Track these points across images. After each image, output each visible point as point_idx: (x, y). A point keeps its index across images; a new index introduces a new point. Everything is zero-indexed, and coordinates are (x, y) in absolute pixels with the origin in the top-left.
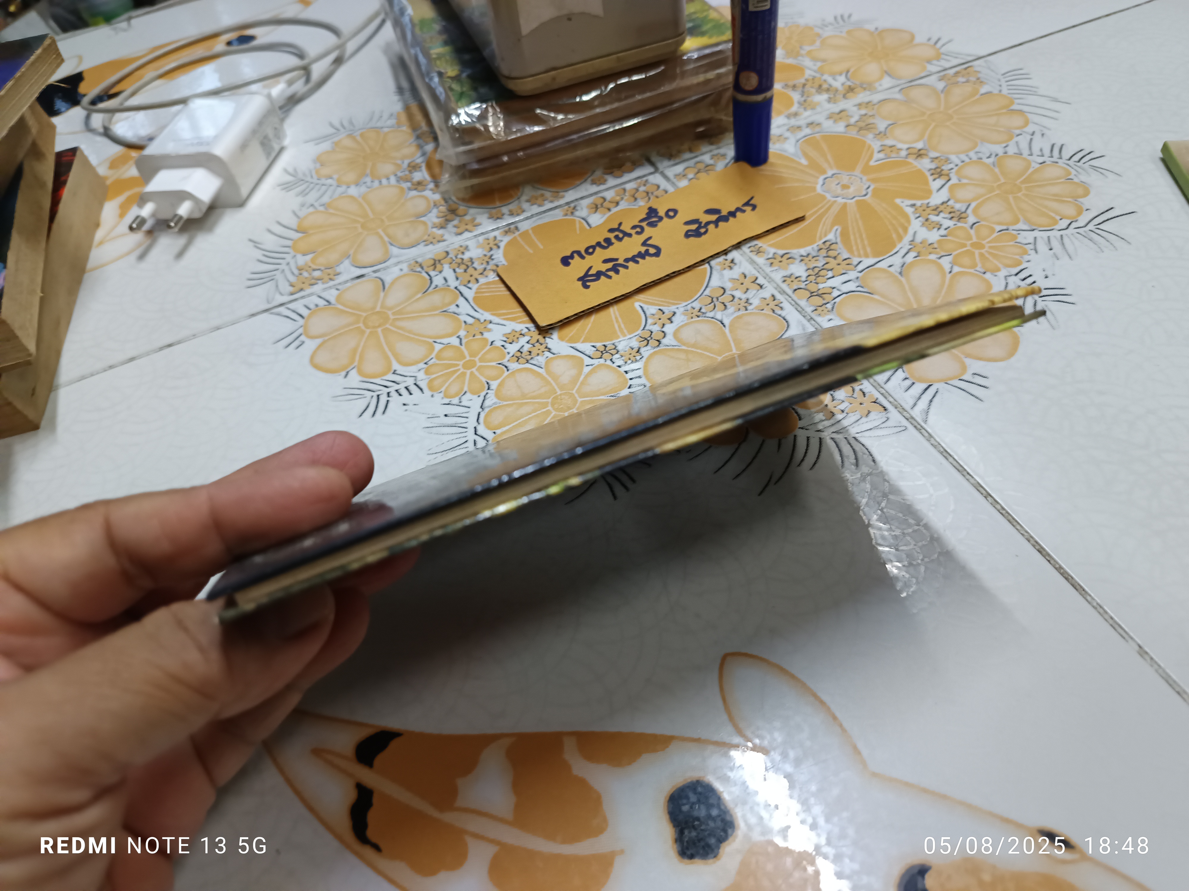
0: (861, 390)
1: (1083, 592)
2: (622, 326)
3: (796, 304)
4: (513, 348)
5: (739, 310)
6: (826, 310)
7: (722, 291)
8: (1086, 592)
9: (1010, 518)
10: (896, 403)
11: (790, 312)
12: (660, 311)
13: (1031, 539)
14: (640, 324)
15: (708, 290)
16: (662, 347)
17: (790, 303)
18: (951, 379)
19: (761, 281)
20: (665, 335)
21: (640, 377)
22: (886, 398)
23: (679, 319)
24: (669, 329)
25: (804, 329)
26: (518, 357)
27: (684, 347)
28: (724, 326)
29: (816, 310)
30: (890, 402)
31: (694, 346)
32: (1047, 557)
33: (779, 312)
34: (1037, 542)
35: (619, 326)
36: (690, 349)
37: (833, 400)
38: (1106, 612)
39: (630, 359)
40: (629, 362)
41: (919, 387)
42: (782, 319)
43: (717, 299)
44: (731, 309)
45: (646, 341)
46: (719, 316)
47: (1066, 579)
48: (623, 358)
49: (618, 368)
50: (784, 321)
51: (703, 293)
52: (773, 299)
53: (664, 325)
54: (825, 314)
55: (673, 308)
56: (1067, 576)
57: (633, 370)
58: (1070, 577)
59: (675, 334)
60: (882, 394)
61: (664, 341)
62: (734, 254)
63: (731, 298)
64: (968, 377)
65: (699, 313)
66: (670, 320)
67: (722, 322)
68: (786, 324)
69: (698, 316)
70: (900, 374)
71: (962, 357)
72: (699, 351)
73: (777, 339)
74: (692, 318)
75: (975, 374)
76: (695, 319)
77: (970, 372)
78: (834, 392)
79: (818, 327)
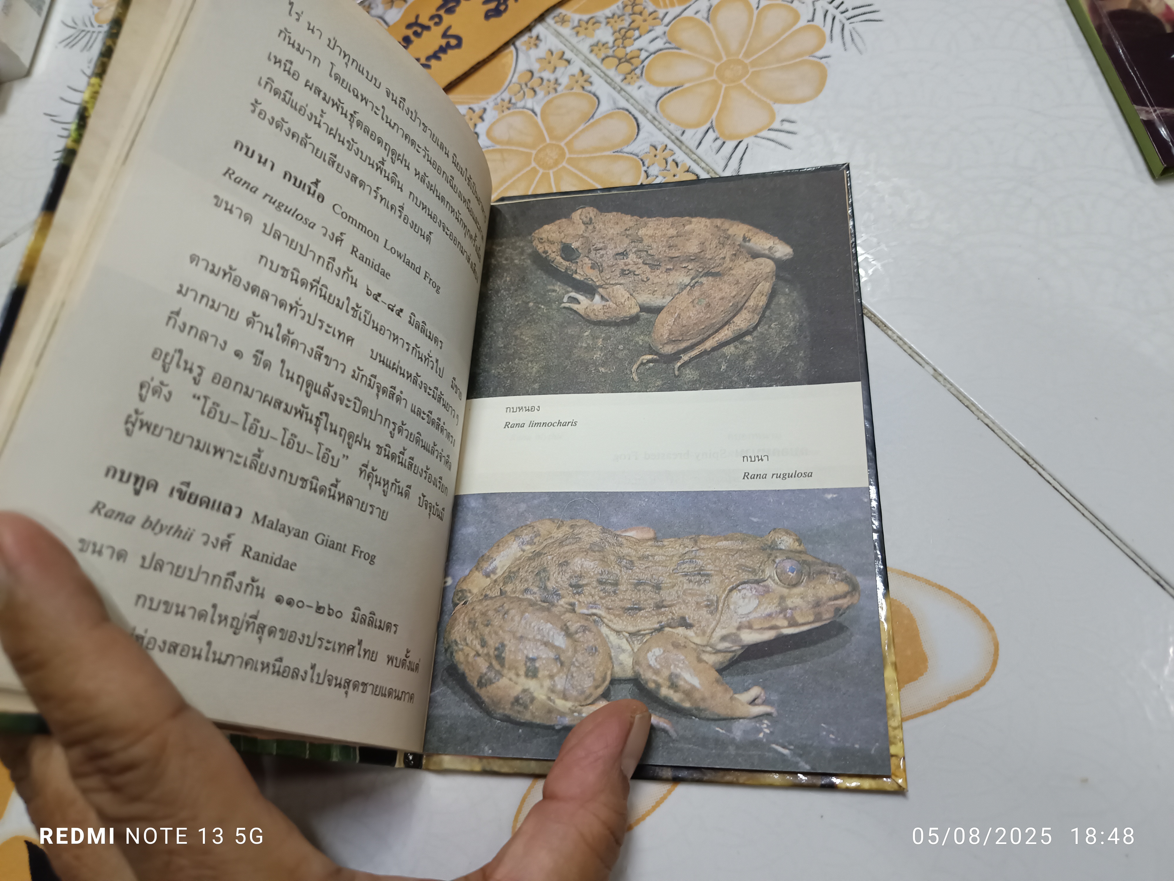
0: (674, 160)
3: (606, 75)
5: (549, 93)
6: (635, 77)
7: (529, 74)
8: (888, 328)
10: (708, 168)
11: (600, 87)
12: (471, 111)
15: (516, 76)
17: (600, 76)
18: (760, 130)
19: (568, 55)
22: (698, 164)
23: (490, 116)
24: (481, 128)
25: (615, 103)
27: (498, 147)
28: (536, 114)
29: (625, 78)
30: (703, 168)
31: (509, 142)
33: (588, 87)
36: (504, 147)
37: (648, 177)
38: (905, 343)
41: (730, 145)
42: (592, 96)
43: (526, 85)
44: (541, 94)
46: (530, 103)
50: (595, 98)
51: (511, 81)
52: (581, 74)
53: (475, 125)
54: (635, 81)
55: (483, 104)
59: (488, 134)
60: (695, 161)
62: (539, 29)
63: (540, 81)
64: (776, 125)
65: (510, 105)
66: (481, 118)
67: (533, 111)
68: (597, 101)
69: (508, 109)
70: (711, 135)
71: (771, 103)
72: (514, 148)
73: (589, 120)
74: (503, 111)
75: (783, 121)
76: (507, 112)
77: (778, 119)
78: (648, 168)
79: (629, 98)
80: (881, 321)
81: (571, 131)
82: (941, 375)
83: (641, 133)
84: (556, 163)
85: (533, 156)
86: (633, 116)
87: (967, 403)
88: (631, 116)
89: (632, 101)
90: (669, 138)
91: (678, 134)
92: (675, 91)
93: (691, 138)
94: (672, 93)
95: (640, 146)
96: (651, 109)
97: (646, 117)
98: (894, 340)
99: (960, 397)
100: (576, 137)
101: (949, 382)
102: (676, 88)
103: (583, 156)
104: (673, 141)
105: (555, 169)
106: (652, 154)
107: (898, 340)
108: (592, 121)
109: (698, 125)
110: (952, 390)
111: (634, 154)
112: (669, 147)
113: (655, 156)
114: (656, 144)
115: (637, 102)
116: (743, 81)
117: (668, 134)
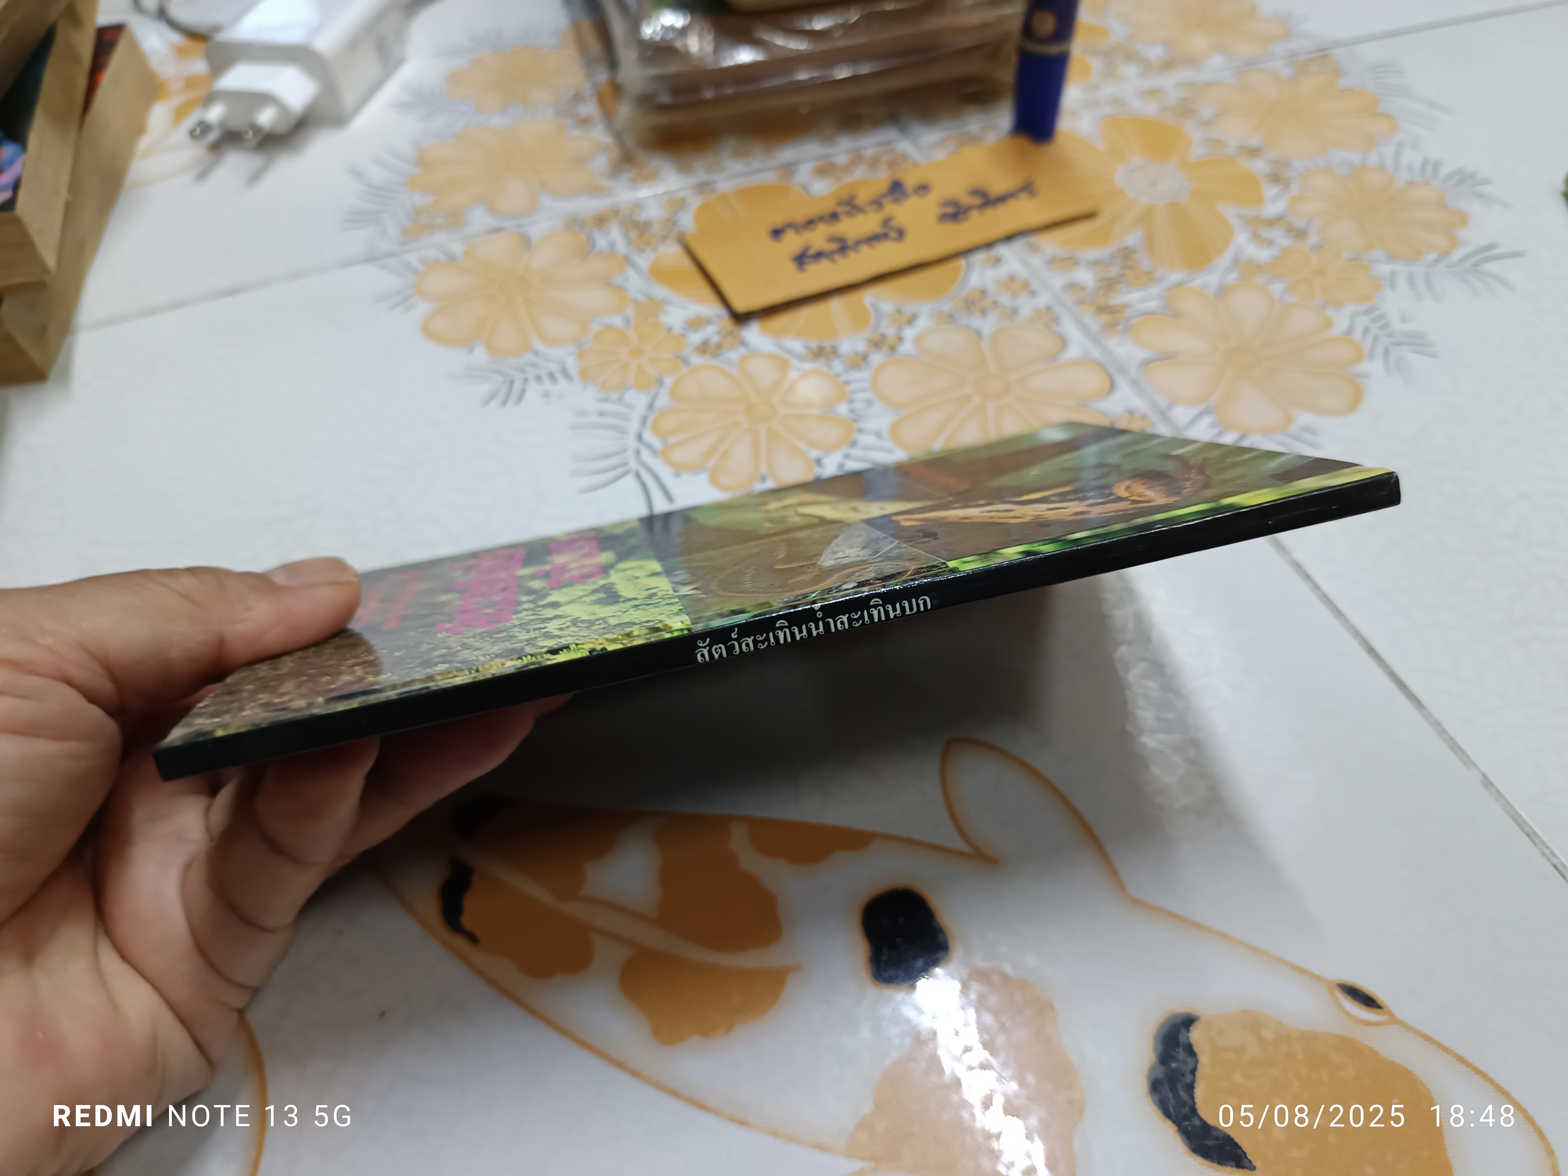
1: (1419, 705)
2: (846, 324)
3: (1079, 319)
4: (696, 338)
5: (1002, 319)
6: (1116, 332)
7: (981, 294)
8: (1423, 706)
11: (1069, 327)
12: (897, 311)
14: (869, 324)
15: (965, 291)
16: (895, 355)
17: (1072, 319)
18: (1271, 431)
19: (1035, 285)
20: (900, 339)
21: (865, 390)
23: (922, 323)
24: (908, 334)
25: (1086, 352)
26: (704, 348)
27: (926, 359)
28: (982, 338)
29: (1104, 329)
31: (940, 358)
32: (1376, 660)
33: (1054, 326)
35: (841, 325)
36: (934, 362)
39: (852, 367)
40: (852, 370)
41: (1232, 433)
42: (1057, 337)
43: (975, 302)
44: (992, 317)
45: (876, 345)
46: (976, 324)
48: (844, 365)
49: (836, 377)
50: (1061, 341)
51: (956, 295)
52: (1047, 310)
53: (901, 329)
55: (915, 309)
56: (1399, 683)
57: (856, 381)
58: (1403, 686)
59: (916, 341)
61: (899, 347)
62: (1002, 250)
63: (993, 304)
64: (1292, 431)
65: (948, 318)
66: (909, 322)
67: (978, 334)
68: (1062, 344)
69: (948, 322)
71: (1289, 405)
72: (946, 366)
73: (1049, 362)
74: (940, 323)
75: (1302, 429)
76: (944, 325)
77: (1297, 425)
79: (1106, 351)
81: (1023, 366)
82: (1492, 784)
83: (1114, 392)
84: (999, 396)
85: (970, 381)
86: (1107, 369)
88: (1104, 372)
89: (1108, 355)
90: (1149, 407)
92: (1166, 360)
94: (1162, 361)
95: (1112, 407)
96: (1134, 371)
97: (1125, 378)
100: (1030, 374)
102: (1168, 358)
105: (997, 403)
106: (1125, 420)
108: (1052, 363)
109: (1190, 404)
111: (1101, 412)
112: (1148, 417)
114: (1133, 410)
115: (1115, 358)
116: (1254, 374)
117: (1151, 403)
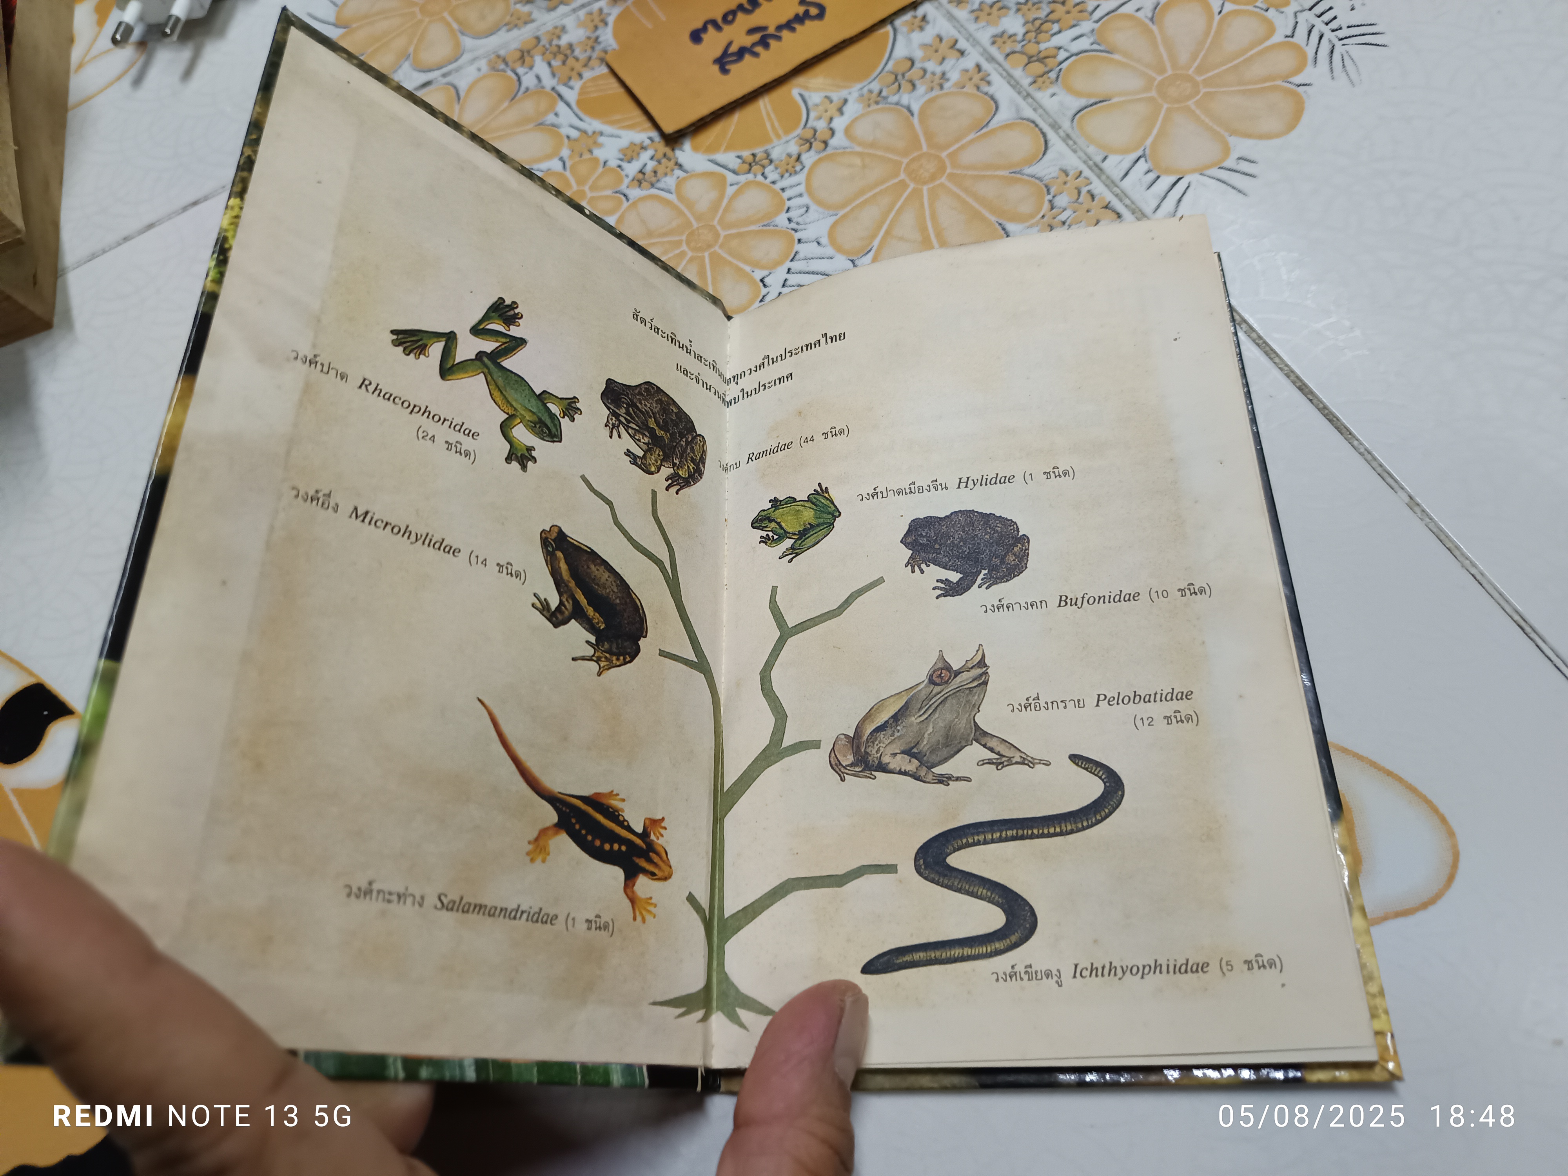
0: (1089, 191)
1: (1350, 436)
2: (776, 124)
3: (1009, 75)
4: (632, 169)
5: (932, 89)
6: (1048, 81)
7: (909, 63)
8: (1354, 437)
9: (1267, 348)
10: (1133, 206)
11: (1000, 89)
12: (826, 100)
13: (1292, 374)
14: (800, 120)
15: (891, 63)
16: (829, 151)
17: (1002, 75)
18: (1208, 167)
19: (962, 44)
20: (833, 132)
21: (801, 195)
22: (1121, 200)
23: (852, 109)
24: (839, 124)
25: (1018, 111)
26: (640, 180)
27: (858, 149)
28: (912, 115)
29: (1035, 82)
30: (1126, 206)
31: (872, 145)
32: (1309, 396)
33: (985, 87)
34: (1298, 377)
35: (773, 126)
36: (866, 151)
37: (1052, 208)
38: (1375, 459)
39: (787, 171)
40: (787, 175)
41: (1166, 181)
42: (989, 99)
43: (903, 76)
44: (921, 89)
45: (808, 143)
46: (905, 99)
47: (1330, 421)
48: (778, 171)
49: (771, 185)
50: (992, 102)
51: (883, 68)
52: (977, 70)
53: (831, 119)
54: (1047, 87)
55: (844, 94)
56: (1331, 417)
57: (791, 187)
58: (1335, 419)
59: (847, 131)
60: (1117, 195)
61: (833, 142)
62: (928, 8)
63: (922, 72)
64: (1230, 163)
65: (879, 99)
66: (840, 111)
67: (909, 109)
68: (994, 106)
69: (877, 103)
70: (1142, 166)
71: (1226, 134)
72: (879, 153)
73: (982, 129)
74: (869, 106)
75: (1240, 158)
76: (874, 107)
77: (1234, 155)
78: (1054, 197)
79: (1037, 106)
80: (1346, 427)
81: (957, 140)
82: (1418, 505)
83: (1049, 152)
84: (933, 178)
85: (903, 166)
86: (1041, 130)
87: (1449, 545)
88: (1037, 129)
89: (1040, 111)
90: (1085, 162)
91: (1098, 159)
92: (1099, 105)
93: (1114, 166)
94: (1094, 107)
95: (1046, 168)
96: (1066, 124)
97: (1058, 134)
98: (1360, 453)
99: (1441, 536)
100: (962, 148)
101: (1428, 515)
102: (1100, 102)
103: (969, 173)
104: (1090, 168)
105: (931, 185)
106: (1060, 180)
107: (1366, 453)
108: (985, 130)
109: (1125, 151)
110: (1431, 525)
111: (1037, 178)
112: (1084, 175)
113: (1065, 183)
114: (1068, 168)
115: (1047, 113)
116: (1191, 103)
117: (1084, 157)
